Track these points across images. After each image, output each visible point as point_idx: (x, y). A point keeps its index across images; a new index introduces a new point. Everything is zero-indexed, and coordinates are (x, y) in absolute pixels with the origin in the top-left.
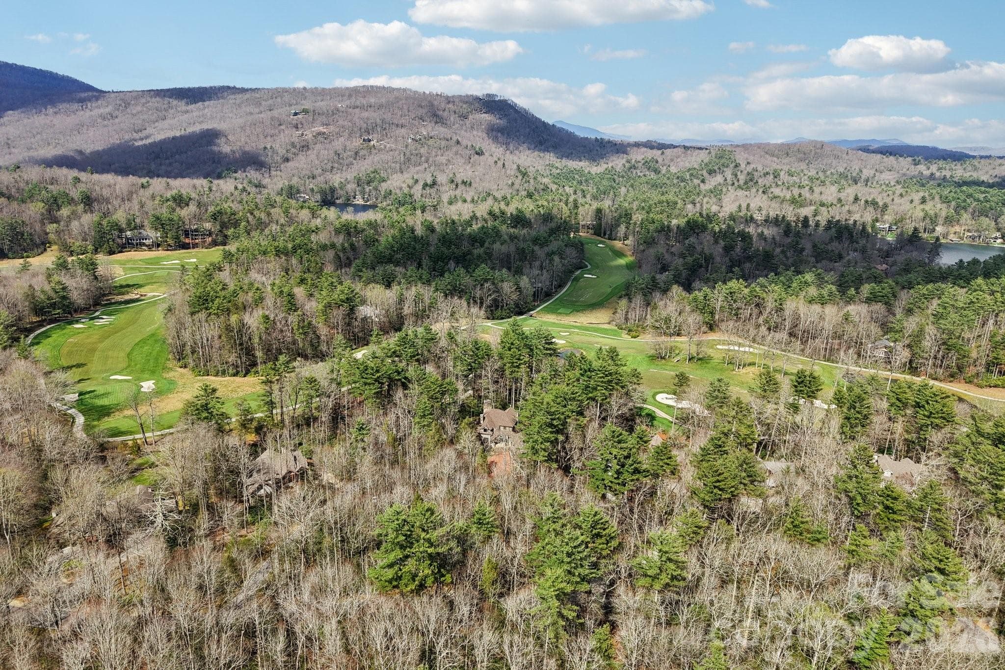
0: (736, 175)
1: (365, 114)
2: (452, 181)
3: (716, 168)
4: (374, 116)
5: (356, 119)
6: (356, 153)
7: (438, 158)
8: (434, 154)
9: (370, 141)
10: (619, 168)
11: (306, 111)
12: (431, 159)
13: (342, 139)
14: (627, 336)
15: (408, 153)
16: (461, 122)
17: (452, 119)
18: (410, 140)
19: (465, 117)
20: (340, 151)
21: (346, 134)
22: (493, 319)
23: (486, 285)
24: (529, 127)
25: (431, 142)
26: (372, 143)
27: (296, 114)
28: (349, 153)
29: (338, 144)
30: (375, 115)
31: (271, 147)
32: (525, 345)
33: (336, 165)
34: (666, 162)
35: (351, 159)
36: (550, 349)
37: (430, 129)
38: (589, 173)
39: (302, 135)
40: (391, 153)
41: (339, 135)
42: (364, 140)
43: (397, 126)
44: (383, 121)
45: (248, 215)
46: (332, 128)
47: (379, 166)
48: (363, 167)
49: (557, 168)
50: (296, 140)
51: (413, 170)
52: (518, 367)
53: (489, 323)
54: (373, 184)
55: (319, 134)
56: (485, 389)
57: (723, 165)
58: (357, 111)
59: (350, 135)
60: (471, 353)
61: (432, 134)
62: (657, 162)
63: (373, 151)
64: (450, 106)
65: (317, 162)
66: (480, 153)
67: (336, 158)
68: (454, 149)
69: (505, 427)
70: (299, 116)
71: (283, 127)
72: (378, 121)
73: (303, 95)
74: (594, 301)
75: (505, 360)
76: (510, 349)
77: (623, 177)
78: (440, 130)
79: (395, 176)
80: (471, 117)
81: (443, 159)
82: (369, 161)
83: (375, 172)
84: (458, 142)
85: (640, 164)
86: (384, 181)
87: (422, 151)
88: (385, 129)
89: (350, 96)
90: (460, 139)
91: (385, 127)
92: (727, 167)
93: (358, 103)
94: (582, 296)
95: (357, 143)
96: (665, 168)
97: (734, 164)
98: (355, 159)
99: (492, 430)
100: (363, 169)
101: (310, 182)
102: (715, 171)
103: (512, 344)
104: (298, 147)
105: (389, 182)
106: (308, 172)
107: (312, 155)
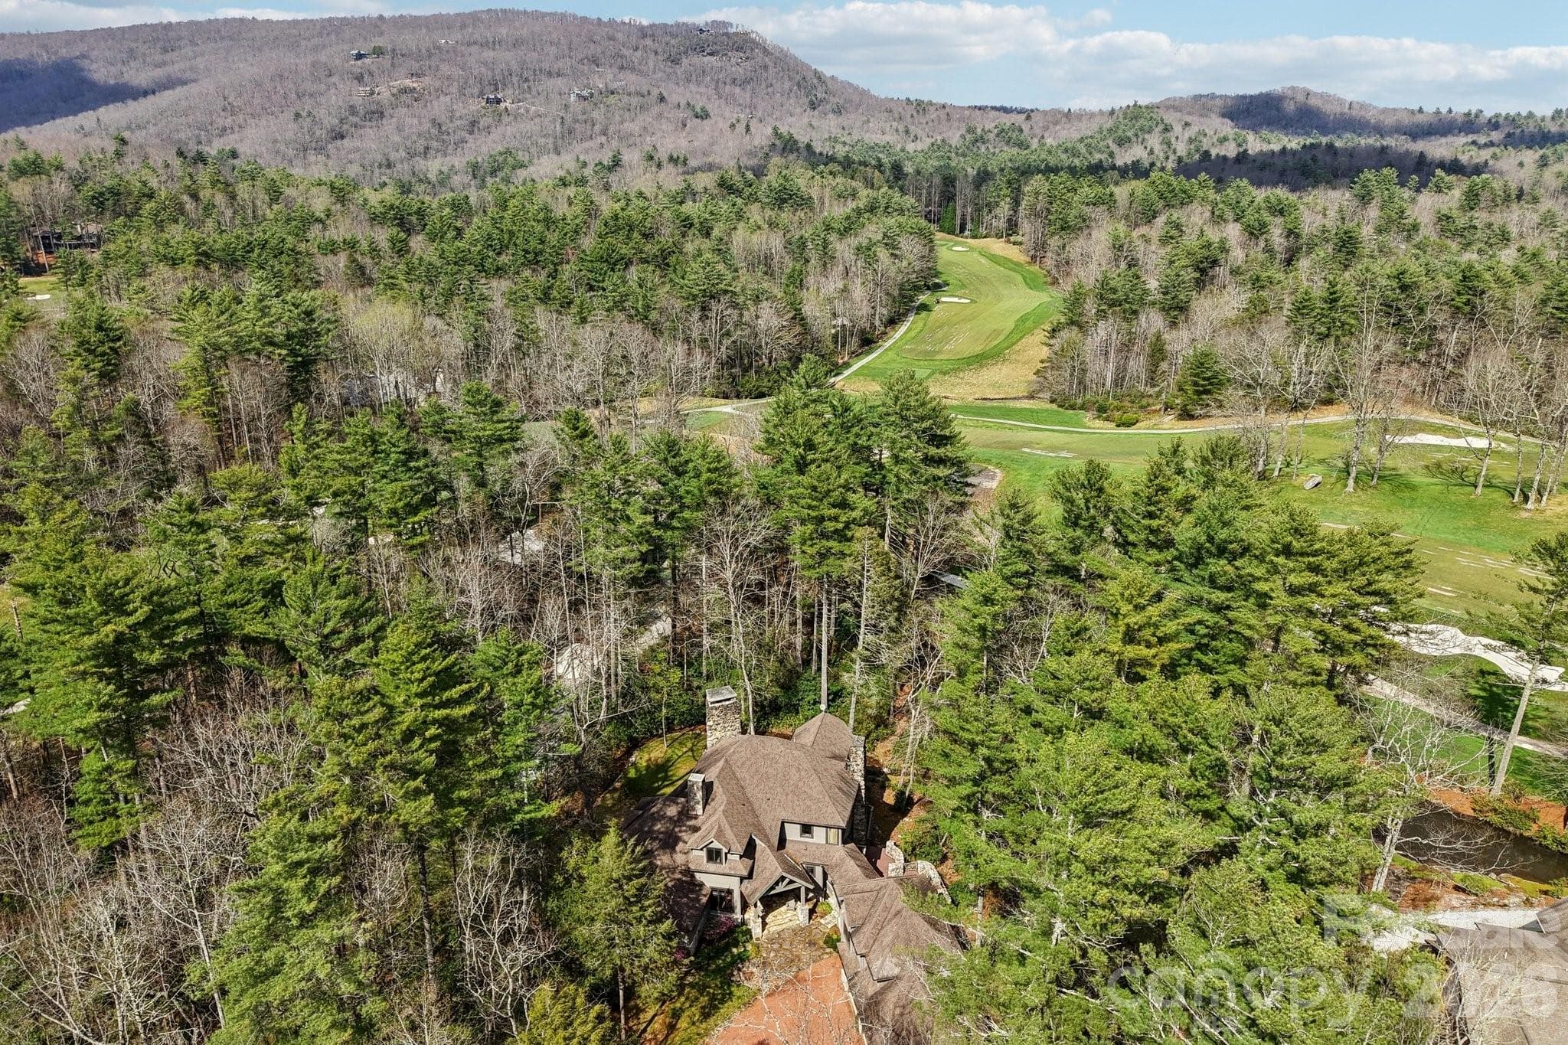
0: (1169, 144)
1: (488, 55)
2: (651, 158)
3: (1130, 134)
4: (507, 58)
5: (472, 61)
6: (473, 123)
7: (626, 125)
8: (617, 118)
9: (499, 101)
10: (955, 140)
11: (378, 52)
12: (612, 128)
13: (445, 99)
14: (1098, 423)
15: (569, 118)
16: (669, 70)
17: (651, 64)
18: (573, 98)
19: (676, 61)
20: (443, 119)
21: (454, 89)
22: (738, 396)
23: (715, 307)
24: (790, 79)
25: (612, 100)
26: (503, 105)
27: (360, 56)
28: (459, 122)
29: (438, 107)
30: (508, 56)
31: (309, 114)
32: (855, 449)
33: (434, 144)
34: (1038, 131)
35: (464, 134)
36: (941, 461)
37: (610, 77)
38: (903, 150)
39: (372, 93)
40: (537, 120)
41: (440, 92)
42: (488, 101)
43: (550, 74)
44: (523, 64)
45: (185, 198)
46: (427, 80)
47: (514, 143)
48: (485, 147)
49: (844, 143)
50: (357, 100)
51: (578, 148)
52: (842, 536)
53: (727, 408)
54: (501, 174)
55: (404, 91)
56: (713, 628)
57: (1142, 129)
58: (474, 49)
59: (462, 92)
60: (653, 487)
61: (615, 86)
62: (1021, 131)
63: (505, 119)
64: (648, 42)
65: (397, 138)
66: (704, 115)
67: (434, 131)
68: (656, 110)
69: (806, 829)
70: (368, 61)
71: (333, 79)
72: (515, 67)
73: (376, 26)
74: (978, 349)
75: (788, 511)
76: (802, 466)
77: (964, 155)
78: (630, 80)
79: (544, 159)
80: (685, 61)
81: (633, 127)
82: (496, 134)
83: (508, 152)
84: (662, 99)
85: (992, 136)
86: (522, 166)
87: (595, 115)
88: (527, 80)
89: (464, 26)
90: (665, 94)
91: (527, 79)
92: (1149, 132)
93: (477, 37)
94: (946, 340)
95: (476, 106)
96: (1036, 140)
97: (1161, 127)
98: (471, 133)
99: (750, 851)
100: (484, 149)
101: (381, 174)
102: (1129, 140)
103: (810, 445)
104: (362, 112)
105: (531, 169)
106: (379, 157)
107: (389, 125)
